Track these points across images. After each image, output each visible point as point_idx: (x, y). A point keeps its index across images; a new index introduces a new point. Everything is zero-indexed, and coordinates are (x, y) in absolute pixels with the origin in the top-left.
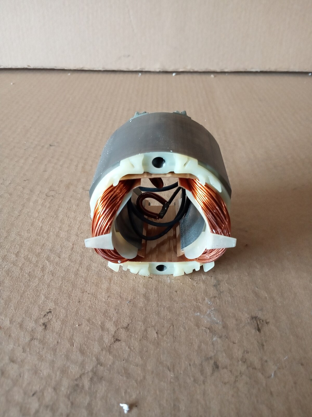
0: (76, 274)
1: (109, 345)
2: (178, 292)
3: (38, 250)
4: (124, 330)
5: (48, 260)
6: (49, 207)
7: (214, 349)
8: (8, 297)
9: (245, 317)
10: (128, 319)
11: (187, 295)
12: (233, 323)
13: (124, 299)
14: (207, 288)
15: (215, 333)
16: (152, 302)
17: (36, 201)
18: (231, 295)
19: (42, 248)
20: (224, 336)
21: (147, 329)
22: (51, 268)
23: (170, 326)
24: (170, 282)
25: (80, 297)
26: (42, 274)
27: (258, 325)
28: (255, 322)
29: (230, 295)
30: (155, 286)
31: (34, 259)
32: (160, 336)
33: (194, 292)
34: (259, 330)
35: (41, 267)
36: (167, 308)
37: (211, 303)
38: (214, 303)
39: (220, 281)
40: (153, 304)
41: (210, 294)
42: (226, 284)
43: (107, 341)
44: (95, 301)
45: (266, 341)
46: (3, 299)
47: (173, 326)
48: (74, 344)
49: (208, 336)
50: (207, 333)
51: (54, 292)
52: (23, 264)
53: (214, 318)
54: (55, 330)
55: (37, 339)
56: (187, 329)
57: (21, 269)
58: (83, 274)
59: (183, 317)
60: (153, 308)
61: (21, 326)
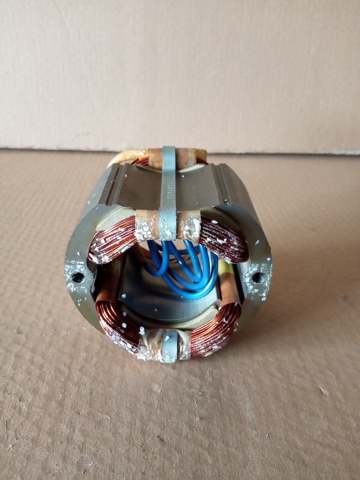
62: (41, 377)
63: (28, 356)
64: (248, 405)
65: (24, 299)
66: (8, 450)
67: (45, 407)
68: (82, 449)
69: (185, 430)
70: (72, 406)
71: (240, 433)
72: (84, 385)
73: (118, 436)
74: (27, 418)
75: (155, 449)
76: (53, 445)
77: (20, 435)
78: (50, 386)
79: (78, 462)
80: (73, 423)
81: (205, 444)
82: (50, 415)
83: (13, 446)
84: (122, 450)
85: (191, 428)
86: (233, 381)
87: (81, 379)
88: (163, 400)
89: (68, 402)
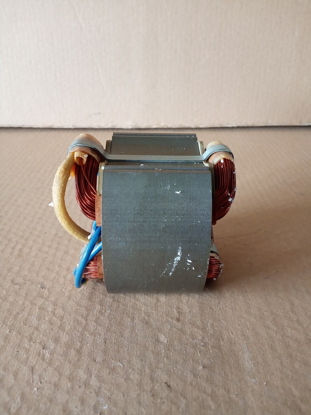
62: (62, 328)
63: (50, 309)
64: (247, 356)
65: (46, 257)
66: (33, 393)
67: (65, 355)
68: (98, 394)
69: (190, 377)
70: (89, 353)
71: (240, 381)
72: (99, 334)
73: (129, 381)
74: (50, 364)
75: (163, 395)
76: (72, 388)
77: (44, 379)
78: (69, 335)
79: (95, 405)
80: (90, 369)
81: (208, 390)
82: (70, 362)
83: (38, 389)
84: (133, 395)
85: (195, 376)
86: (232, 333)
87: (96, 329)
88: (169, 350)
89: (86, 350)
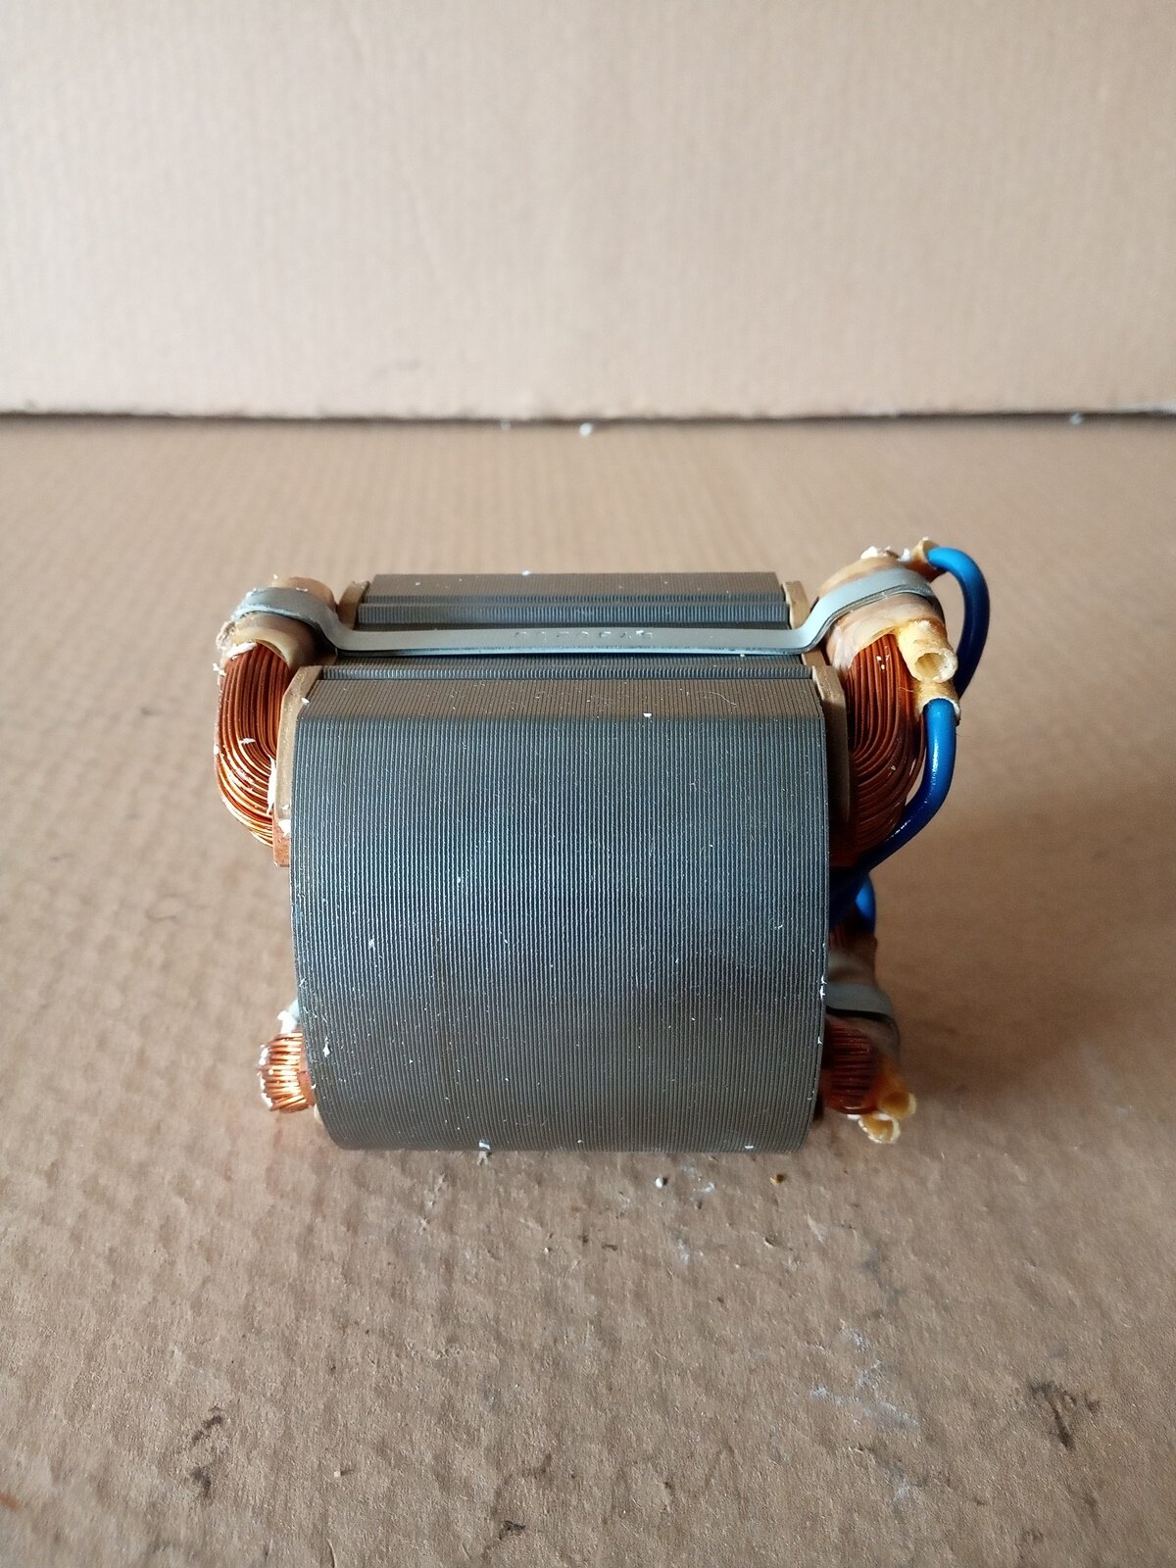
0: (306, 1246)
1: (482, 1551)
2: (729, 1304)
3: (136, 1150)
4: (533, 1481)
5: (181, 1193)
6: (166, 967)
7: (905, 1534)
8: (35, 1362)
9: (1004, 1388)
10: (542, 1432)
11: (766, 1315)
12: (962, 1419)
13: (517, 1347)
14: (840, 1276)
15: (899, 1463)
16: (632, 1352)
17: (108, 945)
18: (937, 1303)
19: (151, 1142)
20: (939, 1479)
21: (626, 1469)
22: (201, 1229)
23: (719, 1453)
24: (691, 1260)
25: (332, 1347)
26: (162, 1256)
27: (1057, 1417)
28: (1046, 1404)
29: (933, 1303)
30: (633, 1283)
31: (125, 1193)
32: (683, 1498)
33: (790, 1297)
34: (1065, 1438)
35: (156, 1223)
36: (696, 1378)
37: (868, 1342)
38: (878, 1342)
39: (886, 1245)
40: (636, 1361)
41: (855, 1301)
42: (912, 1257)
43: (468, 1534)
44: (397, 1364)
45: (1100, 1484)
46: (12, 1373)
47: (731, 1451)
48: (335, 1555)
49: (873, 1482)
50: (866, 1469)
51: (224, 1333)
52: (83, 1216)
53: (888, 1405)
54: (248, 1500)
55: (177, 1544)
56: (787, 1458)
57: (76, 1238)
58: (335, 1248)
59: (763, 1407)
60: (637, 1378)
61: (102, 1488)
